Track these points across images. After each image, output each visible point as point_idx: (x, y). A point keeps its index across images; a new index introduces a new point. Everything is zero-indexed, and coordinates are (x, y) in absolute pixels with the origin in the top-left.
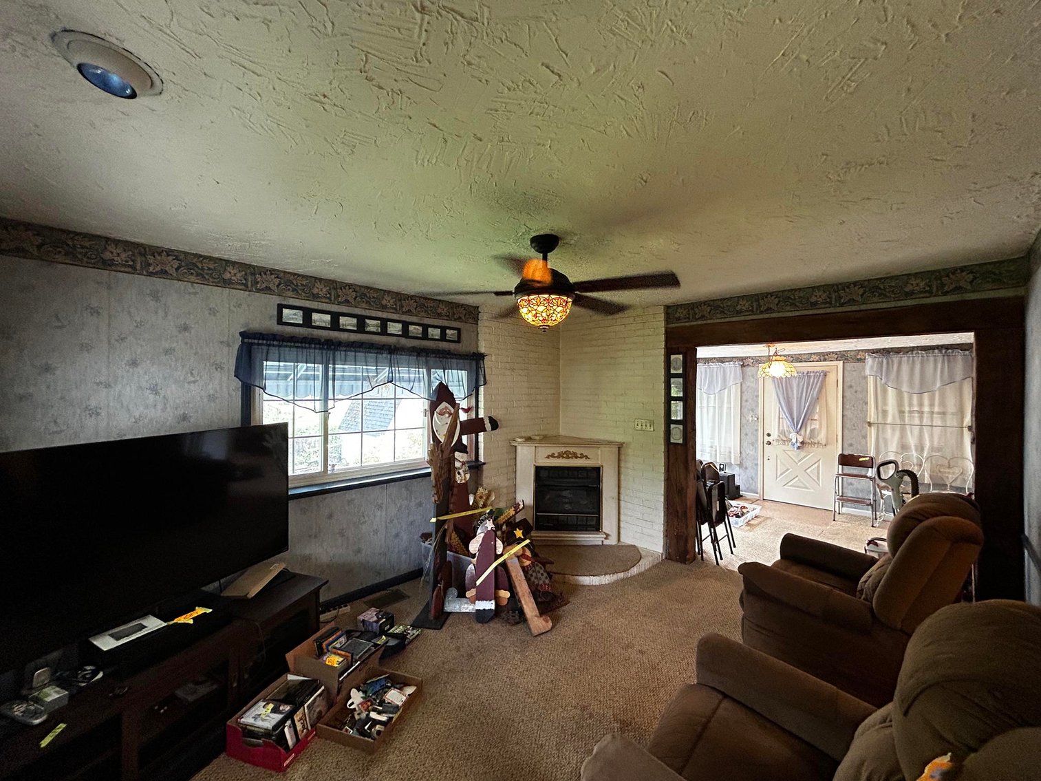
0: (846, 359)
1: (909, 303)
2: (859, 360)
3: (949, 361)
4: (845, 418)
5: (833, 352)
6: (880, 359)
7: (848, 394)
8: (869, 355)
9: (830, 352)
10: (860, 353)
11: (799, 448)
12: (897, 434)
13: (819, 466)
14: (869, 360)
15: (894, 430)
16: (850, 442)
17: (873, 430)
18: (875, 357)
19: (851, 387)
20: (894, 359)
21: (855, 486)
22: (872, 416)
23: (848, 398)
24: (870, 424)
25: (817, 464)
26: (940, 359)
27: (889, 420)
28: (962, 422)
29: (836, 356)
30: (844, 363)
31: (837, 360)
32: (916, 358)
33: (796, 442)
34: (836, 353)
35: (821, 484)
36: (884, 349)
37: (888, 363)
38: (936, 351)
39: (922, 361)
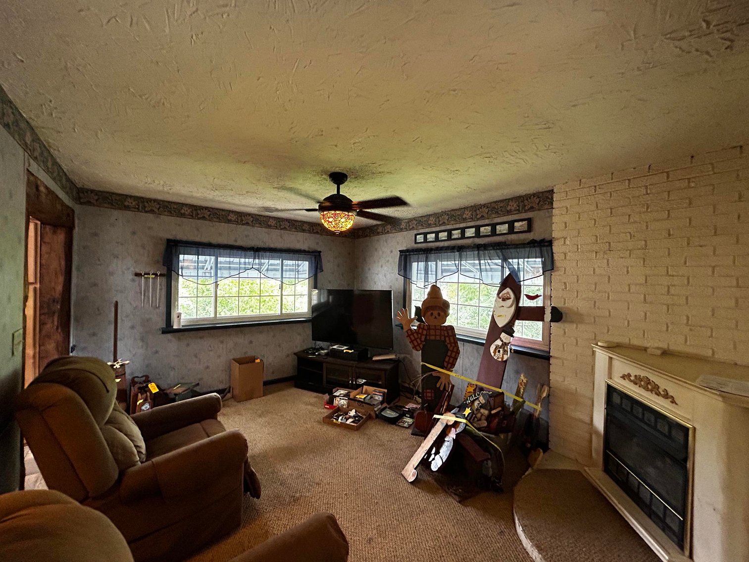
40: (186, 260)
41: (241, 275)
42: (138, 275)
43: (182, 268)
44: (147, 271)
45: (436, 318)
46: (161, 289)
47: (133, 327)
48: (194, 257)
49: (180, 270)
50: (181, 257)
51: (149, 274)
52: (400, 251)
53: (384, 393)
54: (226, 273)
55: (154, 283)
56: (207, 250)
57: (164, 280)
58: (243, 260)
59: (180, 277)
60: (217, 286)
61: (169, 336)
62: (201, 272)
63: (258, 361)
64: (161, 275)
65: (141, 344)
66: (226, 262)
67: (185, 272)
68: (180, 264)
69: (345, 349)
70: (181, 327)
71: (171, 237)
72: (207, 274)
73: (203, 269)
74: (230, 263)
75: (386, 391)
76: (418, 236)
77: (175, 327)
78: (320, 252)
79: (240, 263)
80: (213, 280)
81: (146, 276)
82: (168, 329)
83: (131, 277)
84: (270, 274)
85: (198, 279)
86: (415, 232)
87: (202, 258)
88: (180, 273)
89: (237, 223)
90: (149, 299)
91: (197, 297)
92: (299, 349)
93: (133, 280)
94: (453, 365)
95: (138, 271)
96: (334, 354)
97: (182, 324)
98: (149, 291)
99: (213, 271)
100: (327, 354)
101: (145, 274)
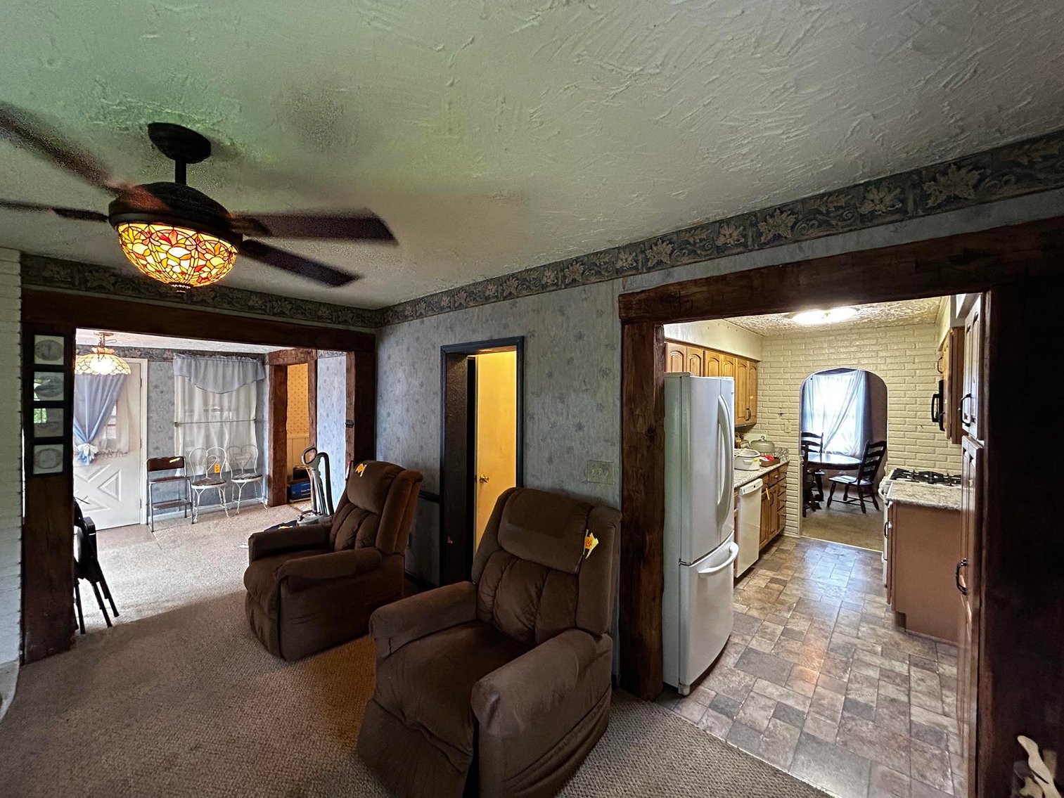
0: (150, 357)
1: (319, 324)
2: (165, 359)
3: (243, 366)
4: (150, 420)
5: (135, 348)
6: (189, 361)
7: (153, 395)
8: (177, 355)
9: (132, 348)
10: (167, 352)
11: (92, 461)
12: (203, 431)
13: (117, 479)
14: (178, 361)
15: (199, 428)
16: (155, 445)
17: (180, 430)
18: (184, 358)
19: (156, 387)
20: (201, 361)
21: (161, 490)
22: (179, 416)
23: (154, 399)
24: (177, 424)
25: (114, 478)
26: (237, 365)
27: (196, 418)
28: (250, 417)
29: (139, 353)
30: (148, 361)
31: (140, 357)
32: (219, 362)
33: (89, 455)
34: (139, 349)
35: (120, 499)
36: (190, 351)
37: (196, 365)
38: (234, 357)
39: (224, 365)
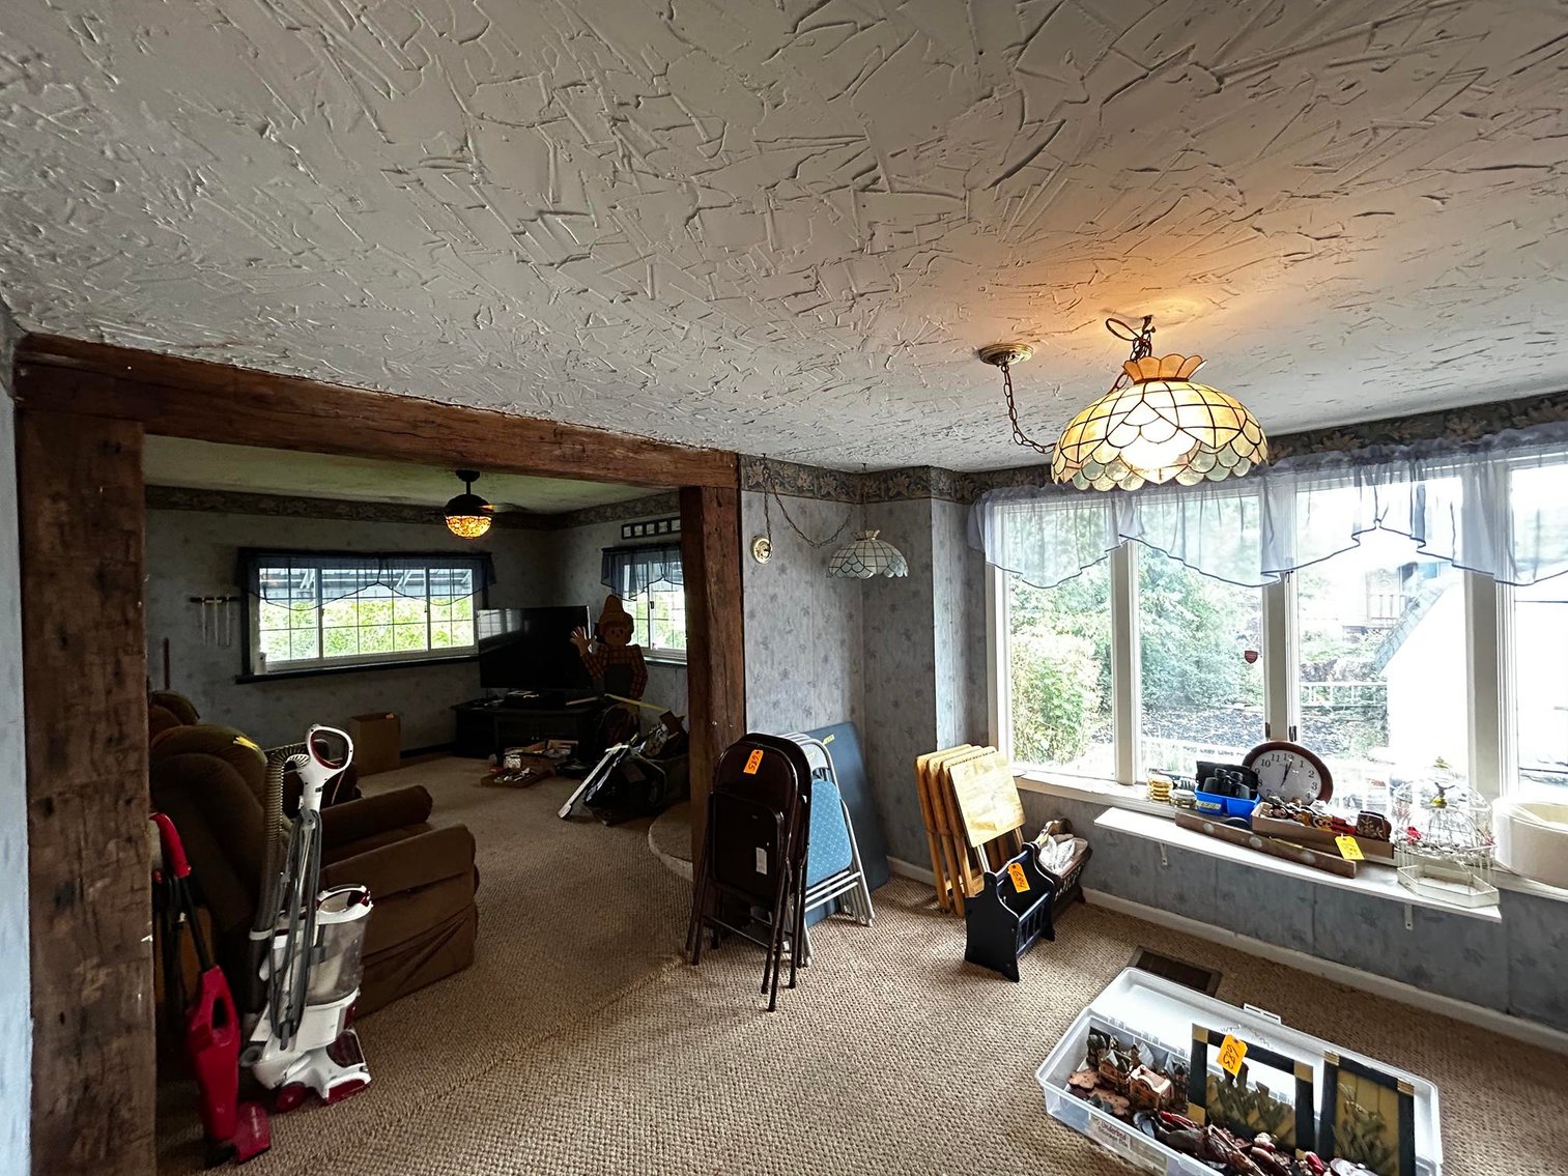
40: (269, 575)
41: (360, 594)
42: (196, 600)
43: (265, 588)
44: (209, 593)
45: (618, 636)
46: (231, 620)
47: (190, 676)
48: (284, 571)
49: (262, 592)
50: (262, 571)
51: (213, 599)
52: (603, 550)
53: (573, 746)
54: (336, 592)
55: (221, 611)
56: (303, 561)
57: (236, 606)
58: (362, 572)
59: (262, 601)
60: (321, 613)
61: (248, 687)
62: (294, 593)
63: (391, 716)
64: (231, 599)
65: (203, 699)
66: (336, 576)
67: (271, 593)
68: (261, 581)
69: (526, 694)
70: (266, 673)
71: (246, 544)
72: (306, 596)
73: (299, 587)
74: (341, 576)
75: (577, 742)
76: (625, 529)
77: (256, 673)
78: (490, 553)
79: (358, 576)
80: (314, 602)
81: (208, 601)
82: (246, 676)
83: (183, 603)
84: (410, 591)
85: (290, 603)
86: (622, 522)
87: (295, 571)
88: (262, 595)
89: (351, 517)
90: (214, 634)
91: (290, 629)
92: (462, 701)
93: (188, 609)
94: (641, 693)
95: (195, 595)
96: (510, 702)
97: (268, 669)
98: (213, 623)
99: (314, 590)
100: (501, 705)
101: (206, 599)
